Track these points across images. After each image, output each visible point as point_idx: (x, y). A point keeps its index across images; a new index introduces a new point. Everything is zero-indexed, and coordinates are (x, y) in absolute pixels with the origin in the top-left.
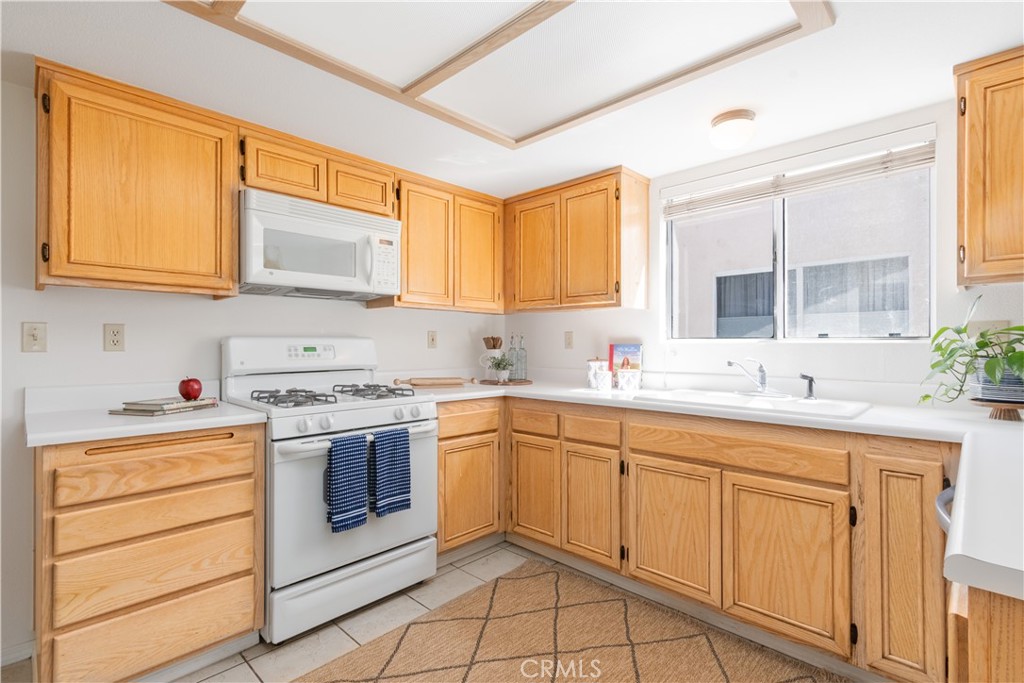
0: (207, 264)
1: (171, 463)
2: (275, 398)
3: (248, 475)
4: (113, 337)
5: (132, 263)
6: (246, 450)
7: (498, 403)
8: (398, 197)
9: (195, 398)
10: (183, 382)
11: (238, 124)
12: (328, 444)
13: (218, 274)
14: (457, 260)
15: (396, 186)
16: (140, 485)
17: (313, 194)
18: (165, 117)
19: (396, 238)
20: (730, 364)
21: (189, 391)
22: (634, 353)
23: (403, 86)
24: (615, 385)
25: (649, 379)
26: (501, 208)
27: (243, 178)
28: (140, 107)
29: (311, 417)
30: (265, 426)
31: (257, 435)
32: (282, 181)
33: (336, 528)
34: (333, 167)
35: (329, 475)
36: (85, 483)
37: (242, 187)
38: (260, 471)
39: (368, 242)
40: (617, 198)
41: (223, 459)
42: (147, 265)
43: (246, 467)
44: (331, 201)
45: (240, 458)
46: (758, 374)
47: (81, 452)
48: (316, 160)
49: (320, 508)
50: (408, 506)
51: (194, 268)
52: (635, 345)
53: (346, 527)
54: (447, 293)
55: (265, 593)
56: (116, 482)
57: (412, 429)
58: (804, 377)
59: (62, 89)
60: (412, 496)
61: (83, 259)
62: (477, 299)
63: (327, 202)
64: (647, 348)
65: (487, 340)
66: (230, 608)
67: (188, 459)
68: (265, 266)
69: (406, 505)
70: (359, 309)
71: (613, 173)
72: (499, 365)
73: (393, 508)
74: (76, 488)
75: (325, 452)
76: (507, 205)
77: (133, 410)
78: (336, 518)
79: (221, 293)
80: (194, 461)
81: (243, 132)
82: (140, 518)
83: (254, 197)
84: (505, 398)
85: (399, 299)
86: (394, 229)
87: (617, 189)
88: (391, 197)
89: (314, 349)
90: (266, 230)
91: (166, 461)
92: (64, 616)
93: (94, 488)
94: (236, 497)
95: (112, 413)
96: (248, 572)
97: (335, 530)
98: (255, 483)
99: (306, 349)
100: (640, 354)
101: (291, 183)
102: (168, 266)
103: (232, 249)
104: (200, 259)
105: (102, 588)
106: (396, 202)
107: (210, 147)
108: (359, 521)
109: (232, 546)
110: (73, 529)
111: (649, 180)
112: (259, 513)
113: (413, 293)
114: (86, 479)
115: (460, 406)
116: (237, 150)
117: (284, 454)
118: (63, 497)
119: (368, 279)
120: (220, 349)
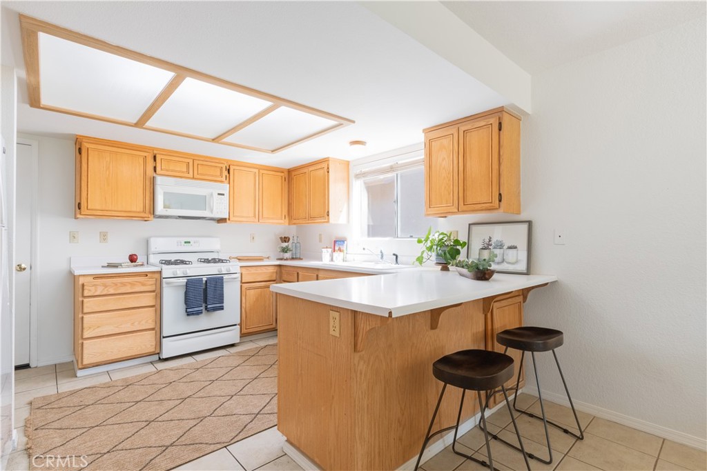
0: (140, 207)
1: (124, 284)
2: (168, 263)
3: (154, 291)
4: (104, 237)
5: (110, 209)
6: (152, 282)
7: (276, 268)
8: (229, 173)
9: (135, 262)
10: (130, 255)
11: (153, 149)
12: (186, 280)
13: (144, 211)
14: (260, 201)
15: (228, 168)
16: (112, 291)
17: (187, 175)
18: (123, 151)
19: (226, 192)
20: (364, 249)
21: (133, 259)
22: (342, 245)
23: (213, 138)
24: (332, 260)
25: (348, 257)
26: (286, 173)
27: (155, 171)
28: (114, 148)
29: (179, 270)
30: (160, 272)
31: (157, 276)
32: (172, 171)
33: (189, 314)
34: (196, 163)
35: (186, 293)
36: (93, 289)
37: (155, 175)
38: (158, 290)
39: (212, 195)
40: (328, 172)
41: (143, 285)
42: (116, 209)
43: (153, 288)
44: (195, 177)
45: (150, 284)
46: (380, 254)
47: (92, 278)
48: (187, 160)
49: (183, 307)
50: (223, 309)
51: (134, 209)
52: (343, 241)
53: (193, 314)
54: (255, 216)
55: (160, 338)
56: (103, 289)
57: (225, 277)
58: (394, 255)
59: (85, 145)
60: (224, 305)
61: (93, 208)
62: (273, 219)
63: (193, 178)
64: (349, 243)
65: (281, 238)
66: (146, 342)
67: (130, 283)
68: (164, 208)
69: (222, 308)
70: (214, 224)
71: (326, 160)
72: (285, 250)
73: (215, 309)
74: (90, 290)
75: (185, 284)
76: (290, 171)
77: (110, 266)
78: (188, 310)
79: (146, 219)
80: (132, 284)
81: (155, 152)
82: (113, 303)
83: (159, 180)
84: (280, 266)
85: (229, 219)
86: (225, 188)
87: (328, 168)
88: (225, 173)
89: (189, 242)
90: (164, 193)
91: (121, 283)
92: (86, 335)
93: (96, 291)
94: (148, 300)
95: (103, 267)
96: (153, 329)
97: (188, 315)
98: (156, 295)
99: (185, 242)
100: (345, 244)
101: (176, 171)
102: (124, 209)
103: (150, 201)
104: (138, 206)
105: (98, 327)
106: (228, 175)
107: (141, 160)
108: (199, 313)
109: (146, 319)
110: (89, 305)
111: (349, 162)
112: (158, 307)
113: (237, 216)
114: (93, 288)
115: (254, 268)
116: (152, 160)
117: (167, 283)
118: (86, 293)
119: (212, 211)
120: (147, 242)
